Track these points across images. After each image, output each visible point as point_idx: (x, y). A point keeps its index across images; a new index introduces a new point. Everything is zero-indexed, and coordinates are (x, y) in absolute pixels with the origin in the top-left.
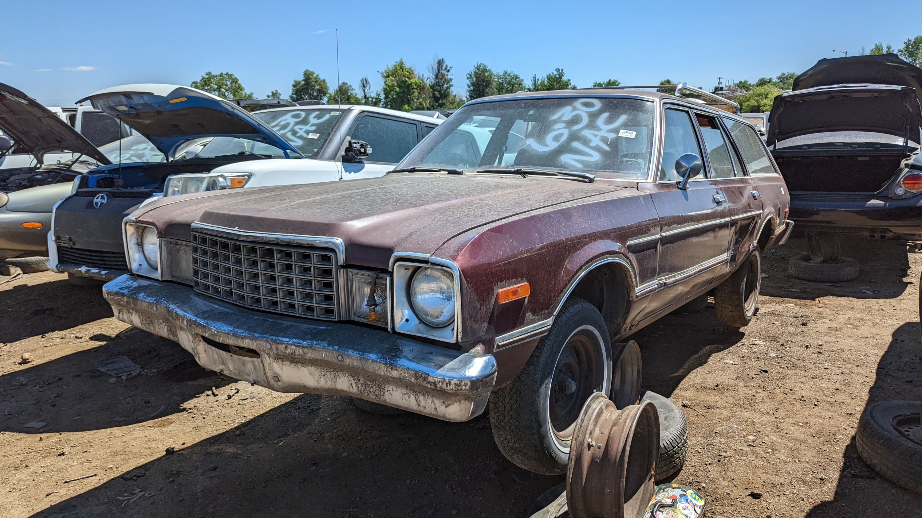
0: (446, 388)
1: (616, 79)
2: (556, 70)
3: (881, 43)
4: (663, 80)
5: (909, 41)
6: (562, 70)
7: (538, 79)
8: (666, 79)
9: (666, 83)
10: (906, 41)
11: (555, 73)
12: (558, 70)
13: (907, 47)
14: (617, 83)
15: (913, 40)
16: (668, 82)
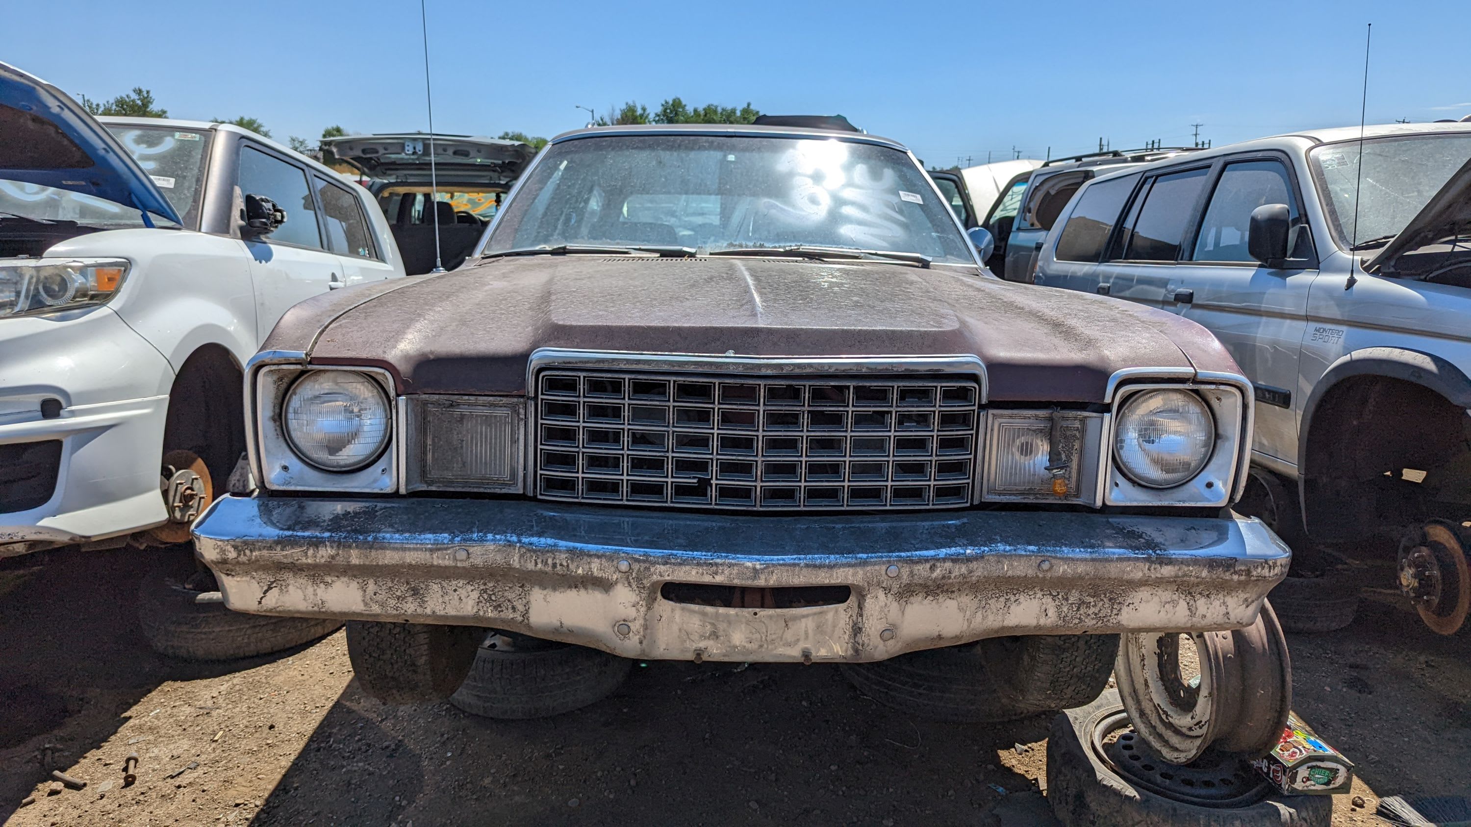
0: (1267, 574)
1: (254, 118)
2: (134, 91)
3: (634, 102)
4: (330, 127)
5: (666, 102)
6: (148, 92)
7: (98, 105)
8: (335, 126)
9: (335, 133)
10: (664, 103)
11: (134, 96)
12: (139, 92)
13: (665, 111)
14: (255, 125)
15: (671, 102)
16: (338, 131)
